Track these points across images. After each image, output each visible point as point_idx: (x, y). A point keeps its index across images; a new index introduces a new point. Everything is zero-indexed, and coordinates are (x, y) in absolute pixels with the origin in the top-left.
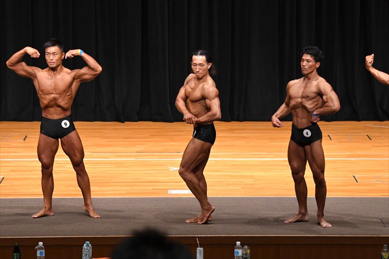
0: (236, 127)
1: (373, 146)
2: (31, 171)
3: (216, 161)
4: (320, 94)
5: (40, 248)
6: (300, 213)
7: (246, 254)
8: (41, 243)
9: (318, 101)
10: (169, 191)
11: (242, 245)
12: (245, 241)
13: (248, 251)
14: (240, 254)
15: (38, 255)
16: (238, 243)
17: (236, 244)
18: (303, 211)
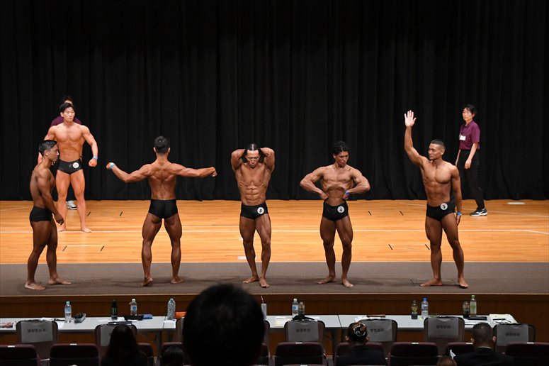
0: (294, 205)
1: (405, 220)
2: (125, 241)
3: (277, 233)
4: (352, 178)
5: (134, 304)
6: (330, 276)
7: (302, 309)
8: (134, 300)
9: (350, 184)
10: (238, 258)
11: (299, 301)
12: (301, 298)
13: (304, 307)
14: (297, 309)
15: (132, 309)
16: (295, 300)
17: (293, 301)
18: (333, 274)
